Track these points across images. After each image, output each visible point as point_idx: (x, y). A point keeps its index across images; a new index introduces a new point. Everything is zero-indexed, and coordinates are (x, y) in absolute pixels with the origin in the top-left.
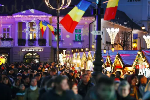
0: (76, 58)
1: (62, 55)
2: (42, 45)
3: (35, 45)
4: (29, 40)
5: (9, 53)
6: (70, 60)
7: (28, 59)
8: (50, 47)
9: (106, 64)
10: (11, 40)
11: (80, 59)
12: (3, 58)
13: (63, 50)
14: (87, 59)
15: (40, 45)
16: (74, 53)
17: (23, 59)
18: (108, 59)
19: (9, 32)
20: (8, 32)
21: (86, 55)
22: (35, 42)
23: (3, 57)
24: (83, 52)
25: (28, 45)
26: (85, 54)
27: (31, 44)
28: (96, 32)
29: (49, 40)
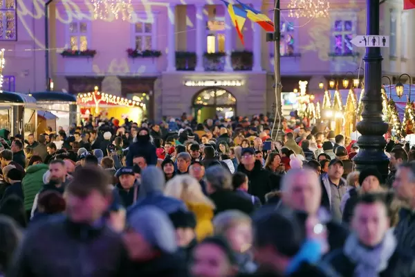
0: (331, 106)
1: (299, 94)
2: (242, 69)
3: (221, 69)
4: (206, 55)
5: (151, 93)
6: (315, 109)
7: (204, 109)
8: (265, 72)
9: (404, 127)
10: (157, 54)
11: (341, 108)
12: (136, 105)
13: (300, 82)
14: (359, 110)
15: (236, 70)
16: (326, 92)
17: (191, 108)
18: (409, 111)
19: (151, 32)
20: (148, 34)
21: (355, 98)
22: (223, 62)
23: (134, 103)
24: (349, 88)
25: (202, 69)
26: (352, 95)
27: (212, 65)
28: (365, 39)
29: (262, 54)
